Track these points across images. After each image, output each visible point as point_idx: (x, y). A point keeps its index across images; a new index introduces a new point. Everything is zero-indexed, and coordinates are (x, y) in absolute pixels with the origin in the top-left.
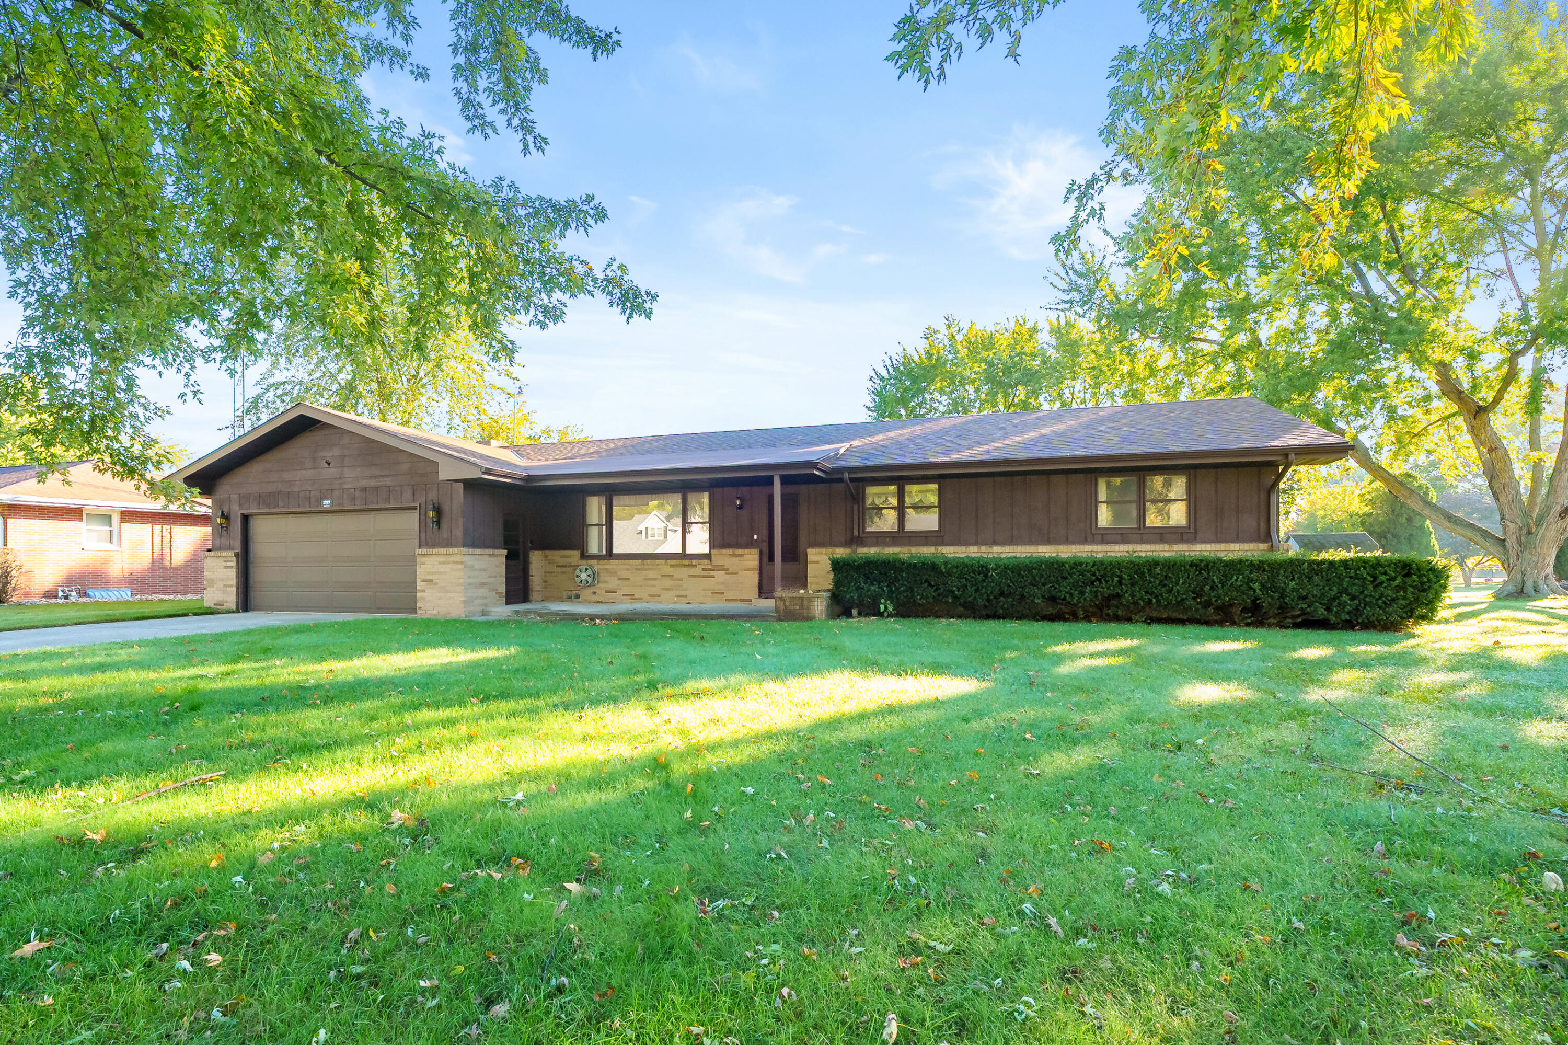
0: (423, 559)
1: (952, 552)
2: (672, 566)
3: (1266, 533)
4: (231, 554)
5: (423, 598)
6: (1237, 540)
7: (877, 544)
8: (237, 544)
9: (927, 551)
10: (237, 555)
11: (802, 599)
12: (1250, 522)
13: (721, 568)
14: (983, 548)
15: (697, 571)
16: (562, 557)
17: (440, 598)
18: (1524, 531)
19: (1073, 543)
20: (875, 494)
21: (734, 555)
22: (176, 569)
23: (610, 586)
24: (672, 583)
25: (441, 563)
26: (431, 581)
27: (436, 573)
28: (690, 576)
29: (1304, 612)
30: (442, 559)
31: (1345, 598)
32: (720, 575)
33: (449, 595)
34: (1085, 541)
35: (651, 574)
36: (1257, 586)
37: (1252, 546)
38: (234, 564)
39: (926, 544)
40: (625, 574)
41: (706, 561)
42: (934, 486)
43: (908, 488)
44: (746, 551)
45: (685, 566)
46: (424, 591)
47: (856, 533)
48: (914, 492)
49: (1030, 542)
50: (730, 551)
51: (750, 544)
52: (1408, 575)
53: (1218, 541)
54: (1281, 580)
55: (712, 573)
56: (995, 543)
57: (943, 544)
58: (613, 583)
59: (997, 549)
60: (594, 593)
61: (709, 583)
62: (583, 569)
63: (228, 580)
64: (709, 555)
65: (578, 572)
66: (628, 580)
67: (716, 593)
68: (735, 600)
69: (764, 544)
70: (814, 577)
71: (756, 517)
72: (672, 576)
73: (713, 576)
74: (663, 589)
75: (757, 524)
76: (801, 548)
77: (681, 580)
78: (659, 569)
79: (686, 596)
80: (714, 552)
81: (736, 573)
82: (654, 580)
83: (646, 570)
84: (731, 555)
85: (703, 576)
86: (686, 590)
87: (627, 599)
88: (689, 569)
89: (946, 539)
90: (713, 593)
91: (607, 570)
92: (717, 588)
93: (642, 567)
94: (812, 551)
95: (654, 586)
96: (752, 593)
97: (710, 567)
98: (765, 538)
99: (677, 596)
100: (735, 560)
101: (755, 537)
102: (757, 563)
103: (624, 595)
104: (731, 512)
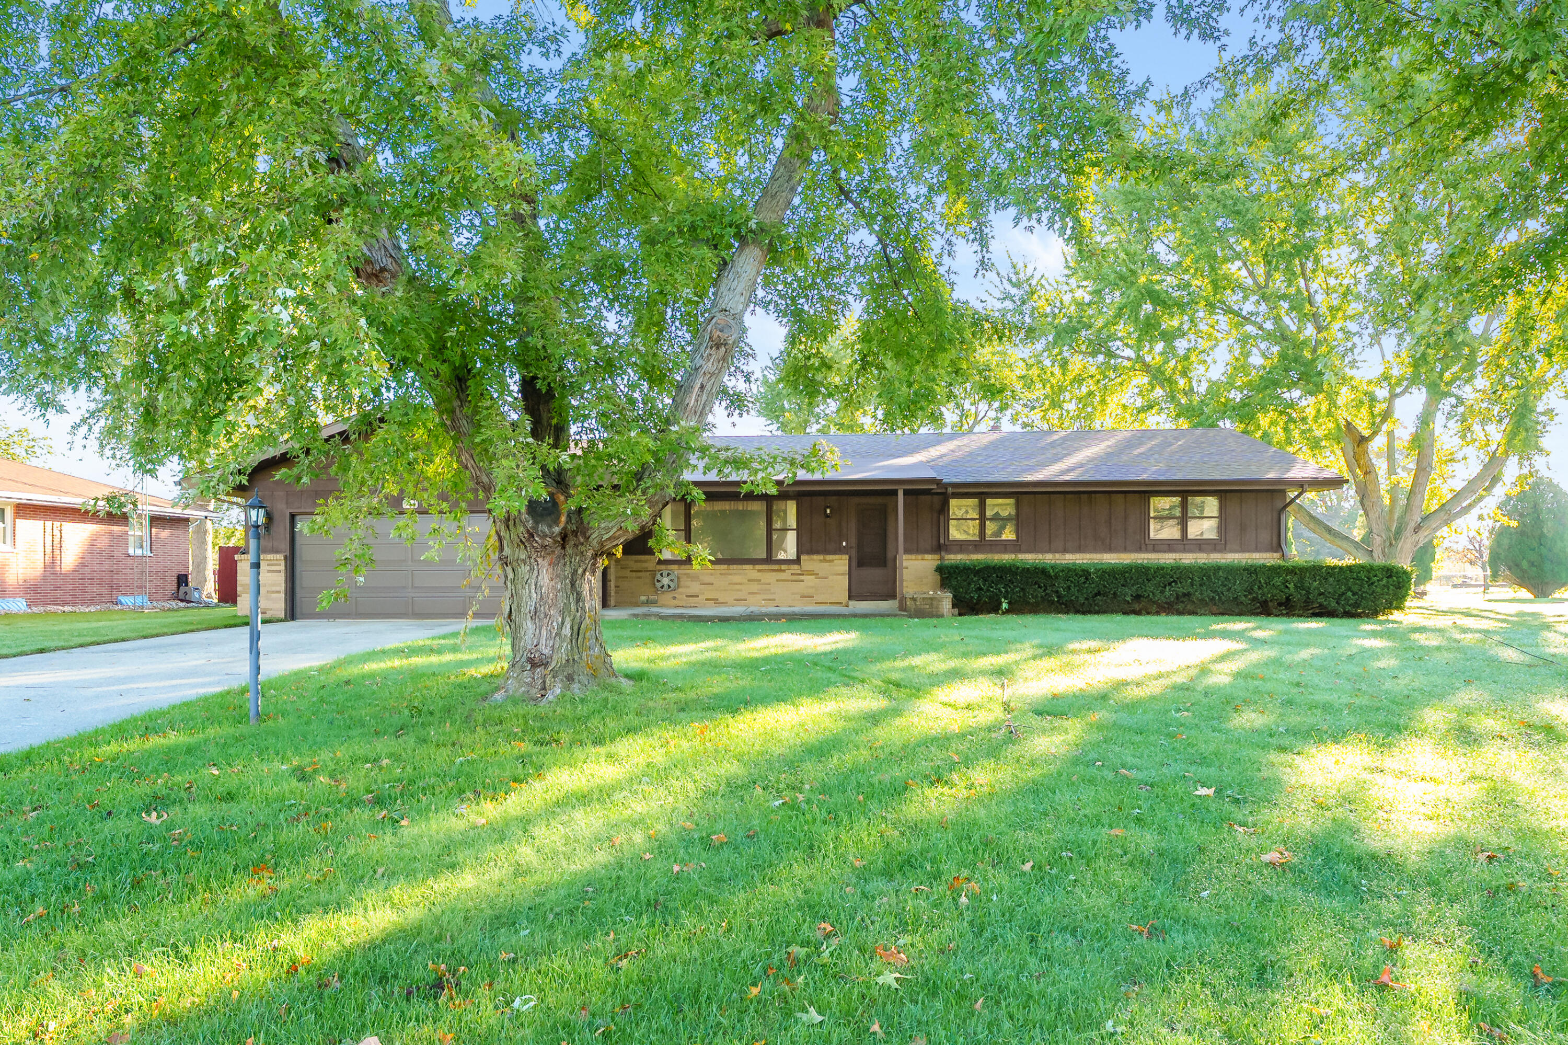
1: (1029, 558)
2: (759, 571)
3: (1277, 545)
4: (280, 557)
6: (1257, 550)
7: (961, 551)
8: (285, 545)
9: (1006, 558)
10: (285, 558)
11: (931, 599)
12: (1265, 536)
13: (811, 573)
14: (1057, 556)
15: (786, 575)
16: (636, 561)
18: (1387, 544)
19: (1131, 551)
20: (957, 507)
21: (825, 561)
22: (66, 575)
23: (692, 591)
24: (760, 587)
28: (777, 580)
29: (1321, 605)
31: (1350, 594)
32: (809, 580)
34: (1139, 550)
35: (737, 579)
36: (1291, 586)
37: (1268, 555)
38: (282, 568)
39: (1005, 551)
40: (707, 579)
41: (796, 567)
42: (1011, 501)
43: (989, 501)
44: (837, 557)
45: (777, 570)
47: (942, 541)
48: (995, 506)
49: (1095, 550)
50: (821, 557)
51: (839, 551)
52: (1390, 576)
53: (1243, 551)
54: (1308, 580)
55: (802, 577)
56: (1065, 551)
57: (1020, 551)
58: (695, 587)
59: (1069, 557)
60: (675, 598)
61: (799, 587)
62: (665, 574)
63: (274, 585)
64: (797, 561)
65: (658, 577)
66: (712, 584)
67: (805, 597)
68: (825, 603)
69: (853, 549)
70: (905, 581)
71: (844, 525)
72: (760, 580)
73: (802, 581)
74: (749, 593)
75: (844, 532)
76: (890, 554)
77: (769, 584)
78: (746, 574)
79: (774, 600)
80: (804, 558)
81: (826, 578)
82: (740, 584)
83: (731, 574)
84: (821, 561)
85: (793, 581)
86: (774, 593)
87: (710, 604)
88: (776, 573)
89: (1023, 547)
90: (802, 597)
91: (688, 574)
92: (807, 592)
93: (727, 572)
94: (903, 557)
95: (740, 590)
96: (843, 596)
97: (798, 572)
98: (853, 544)
99: (764, 600)
100: (825, 565)
101: (844, 543)
102: (847, 568)
103: (707, 600)
104: (819, 520)
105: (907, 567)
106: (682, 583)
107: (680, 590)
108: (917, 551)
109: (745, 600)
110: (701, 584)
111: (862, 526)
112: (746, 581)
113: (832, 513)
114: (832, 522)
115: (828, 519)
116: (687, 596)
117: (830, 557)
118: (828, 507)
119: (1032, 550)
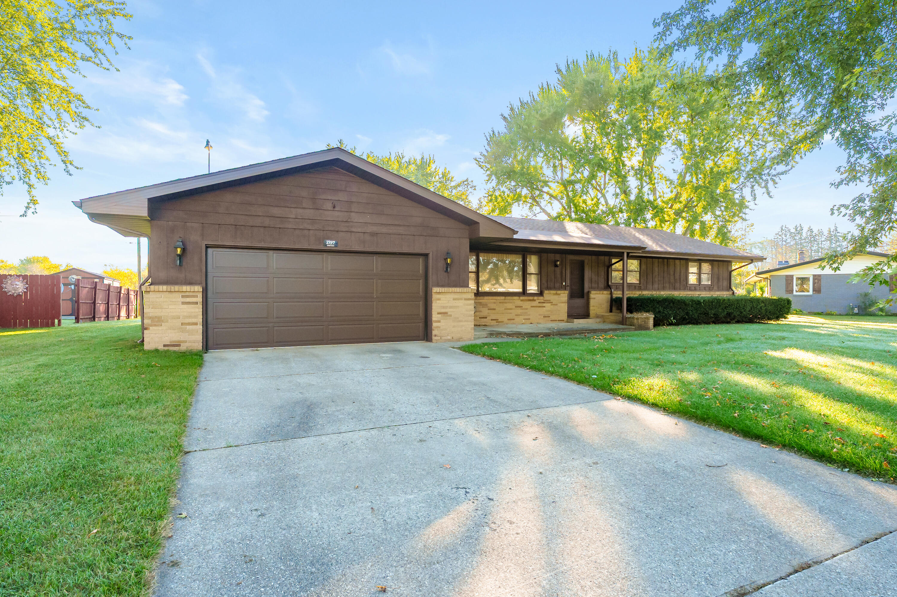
0: (438, 296)
1: (646, 293)
2: (522, 300)
4: (195, 289)
5: (438, 327)
6: (723, 290)
7: (617, 289)
8: (200, 278)
10: (203, 290)
12: (725, 283)
13: (549, 302)
14: (658, 292)
15: (536, 304)
17: (454, 327)
19: (682, 290)
21: (556, 294)
23: (483, 315)
24: (522, 311)
25: (454, 299)
26: (445, 313)
27: (451, 307)
28: (532, 306)
30: (456, 296)
32: (548, 306)
33: (462, 323)
34: (685, 289)
35: (509, 306)
38: (198, 300)
39: (635, 289)
40: (492, 306)
42: (638, 261)
45: (530, 300)
46: (439, 322)
49: (669, 289)
50: (554, 292)
51: (561, 288)
53: (719, 291)
55: (544, 305)
56: (664, 289)
57: (641, 289)
59: (662, 293)
61: (542, 311)
63: (190, 317)
64: (540, 294)
66: (494, 309)
67: (546, 317)
68: (556, 321)
69: (568, 288)
70: (593, 306)
71: (564, 272)
72: (522, 307)
73: (544, 307)
74: (516, 315)
75: (564, 276)
76: (586, 290)
77: (527, 309)
78: (514, 303)
79: (529, 319)
80: (546, 292)
81: (556, 305)
82: (511, 309)
83: (506, 303)
84: (554, 294)
85: (539, 307)
86: (529, 315)
87: (494, 323)
88: (529, 302)
89: (642, 287)
90: (544, 317)
91: (481, 303)
92: (547, 314)
93: (504, 301)
94: (593, 292)
95: (511, 313)
96: (565, 316)
97: (543, 301)
98: (569, 285)
99: (524, 319)
100: (556, 297)
101: (564, 284)
102: (566, 298)
103: (492, 320)
104: (551, 268)
105: (594, 298)
108: (598, 289)
109: (514, 319)
110: (488, 309)
111: (571, 273)
112: (514, 307)
113: (560, 264)
114: (558, 270)
115: (556, 268)
116: (480, 318)
117: (559, 292)
118: (558, 261)
119: (646, 289)
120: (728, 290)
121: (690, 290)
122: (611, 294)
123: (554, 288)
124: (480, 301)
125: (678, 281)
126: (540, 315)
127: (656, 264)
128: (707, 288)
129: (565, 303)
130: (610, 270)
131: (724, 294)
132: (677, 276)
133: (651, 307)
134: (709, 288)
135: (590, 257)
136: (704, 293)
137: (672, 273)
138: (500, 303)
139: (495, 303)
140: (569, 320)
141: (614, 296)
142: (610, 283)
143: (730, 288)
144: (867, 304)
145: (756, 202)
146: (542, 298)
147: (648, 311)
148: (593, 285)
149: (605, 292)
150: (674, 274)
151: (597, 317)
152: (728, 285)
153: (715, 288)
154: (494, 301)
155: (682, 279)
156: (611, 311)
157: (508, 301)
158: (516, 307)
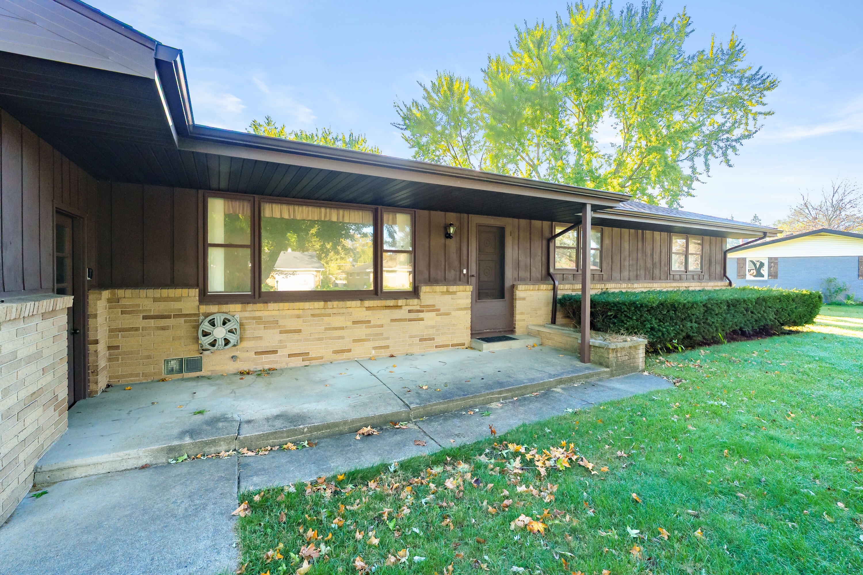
1: (612, 287)
2: (368, 308)
3: (723, 276)
6: (716, 279)
7: (563, 280)
12: (719, 269)
13: (431, 308)
15: (402, 313)
16: (155, 300)
19: (663, 280)
21: (448, 292)
23: (264, 345)
24: (369, 331)
28: (392, 320)
32: (429, 317)
34: (667, 279)
35: (337, 321)
39: (594, 280)
40: (292, 324)
41: (413, 301)
44: (461, 288)
45: (390, 307)
49: (645, 279)
50: (444, 288)
51: (460, 280)
53: (710, 280)
55: (421, 315)
56: (637, 279)
57: (603, 280)
58: (270, 338)
59: (637, 286)
60: (234, 358)
61: (417, 328)
62: (219, 320)
64: (415, 293)
65: (206, 326)
66: (299, 331)
67: (425, 340)
68: (446, 346)
69: (474, 279)
70: (522, 313)
71: (464, 249)
72: (369, 322)
73: (422, 319)
74: (355, 341)
75: (465, 257)
76: (508, 283)
77: (382, 326)
78: (350, 314)
79: (387, 347)
80: (424, 289)
81: (448, 314)
82: (342, 328)
83: (329, 315)
84: (443, 293)
85: (410, 320)
86: (388, 338)
87: (298, 362)
88: (388, 311)
89: (605, 277)
90: (421, 340)
91: (260, 318)
92: (426, 333)
93: (323, 311)
94: (520, 287)
95: (342, 338)
96: (465, 337)
97: (418, 308)
98: (474, 273)
99: (375, 348)
100: (448, 298)
101: (465, 271)
102: (469, 301)
103: (290, 356)
104: (438, 240)
105: (524, 299)
106: (248, 333)
107: (245, 344)
108: (531, 280)
109: (349, 351)
110: (281, 332)
111: (480, 250)
112: (350, 324)
113: (455, 232)
114: (452, 243)
115: (448, 241)
116: (256, 353)
117: (453, 288)
118: (451, 225)
119: (611, 279)
120: (721, 279)
121: (674, 280)
122: (554, 289)
123: (445, 281)
124: (258, 314)
125: (658, 266)
126: (411, 337)
127: (626, 237)
128: (695, 277)
129: (466, 309)
130: (551, 245)
131: (719, 285)
132: (656, 259)
133: (637, 320)
134: (699, 277)
135: (516, 220)
136: (693, 284)
137: (649, 252)
138: (313, 315)
139: (298, 317)
140: (474, 345)
141: (560, 294)
142: (552, 270)
143: (725, 275)
144: (832, 290)
145: (710, 174)
146: (416, 301)
147: (632, 331)
148: (522, 274)
149: (543, 287)
150: (652, 255)
151: (530, 334)
152: (722, 272)
153: (707, 277)
154: (297, 312)
155: (663, 263)
156: (553, 321)
157: (335, 311)
158: (354, 323)
